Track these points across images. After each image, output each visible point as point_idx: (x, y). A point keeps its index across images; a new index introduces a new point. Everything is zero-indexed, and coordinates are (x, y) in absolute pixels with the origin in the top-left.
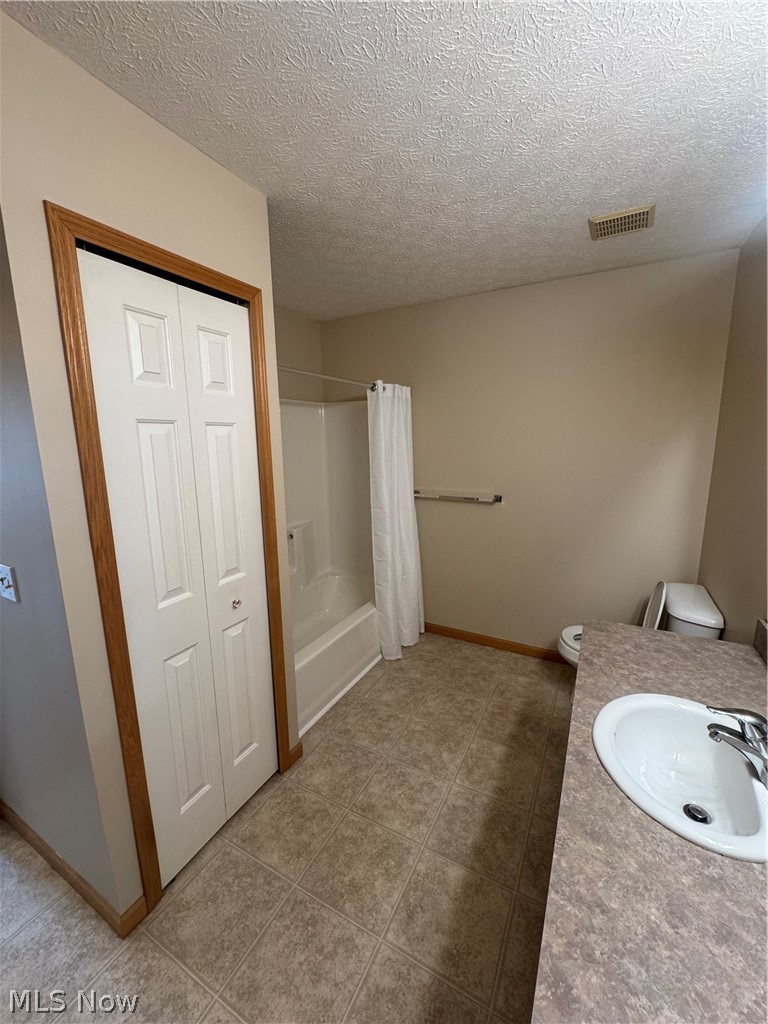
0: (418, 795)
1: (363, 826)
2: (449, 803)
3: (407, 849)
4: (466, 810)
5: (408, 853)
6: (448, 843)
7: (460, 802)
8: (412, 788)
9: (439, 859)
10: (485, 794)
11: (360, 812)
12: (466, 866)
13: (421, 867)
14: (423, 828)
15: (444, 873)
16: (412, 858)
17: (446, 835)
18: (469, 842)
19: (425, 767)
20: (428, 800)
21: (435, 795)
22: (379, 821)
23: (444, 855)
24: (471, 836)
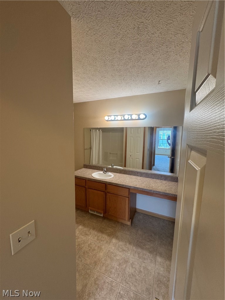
0: (92, 248)
1: (102, 264)
2: (96, 240)
3: (109, 251)
4: (98, 237)
5: (110, 251)
6: (107, 242)
7: (96, 238)
8: (90, 250)
9: (111, 244)
10: (94, 232)
11: (96, 266)
12: (112, 239)
13: (113, 248)
14: (103, 247)
15: (114, 243)
16: (111, 250)
17: (105, 242)
18: (107, 237)
19: (82, 246)
20: (95, 245)
21: (93, 244)
22: (100, 259)
23: (110, 242)
24: (105, 236)
